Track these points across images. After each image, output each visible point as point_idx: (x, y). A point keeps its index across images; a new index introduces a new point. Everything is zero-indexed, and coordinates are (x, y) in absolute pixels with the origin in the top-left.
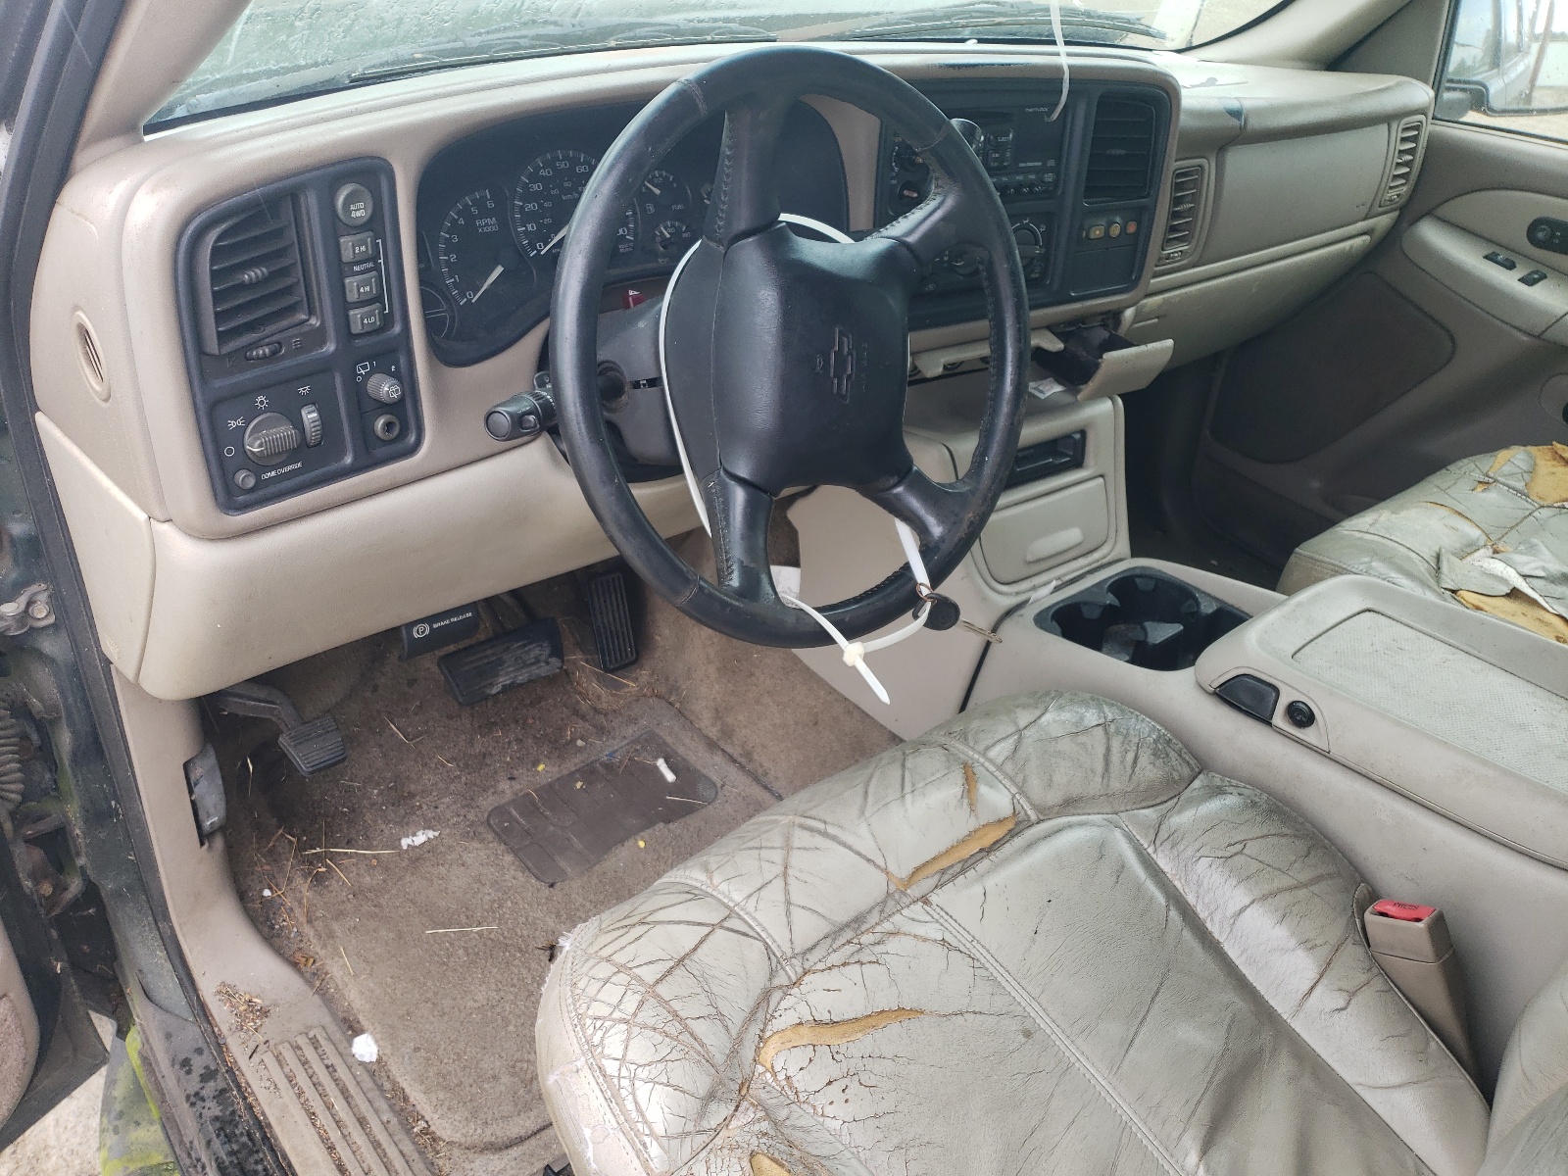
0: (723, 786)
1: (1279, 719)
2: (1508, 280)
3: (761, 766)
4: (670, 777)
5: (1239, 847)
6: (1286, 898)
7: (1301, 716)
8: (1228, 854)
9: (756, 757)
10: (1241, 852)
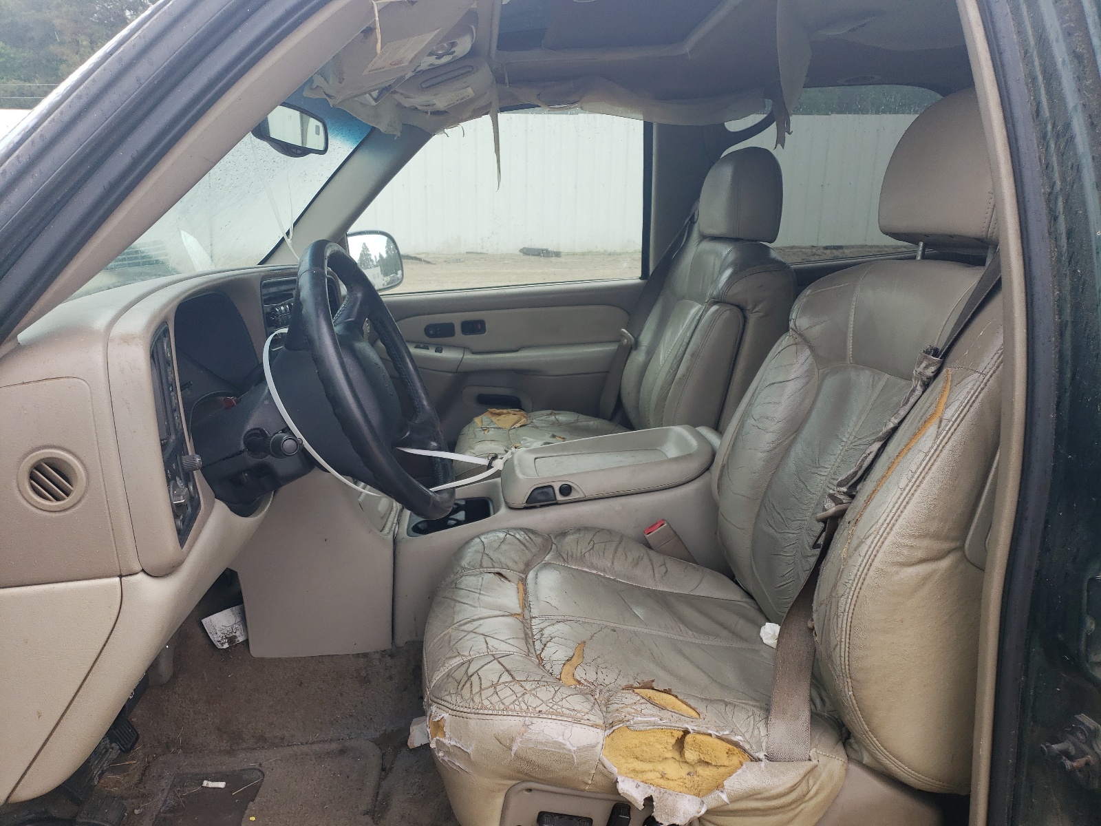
0: (260, 765)
1: (560, 498)
2: (431, 353)
3: (276, 737)
4: (222, 785)
5: (592, 543)
6: (620, 550)
7: (566, 490)
8: (591, 547)
9: (267, 735)
10: (594, 544)
